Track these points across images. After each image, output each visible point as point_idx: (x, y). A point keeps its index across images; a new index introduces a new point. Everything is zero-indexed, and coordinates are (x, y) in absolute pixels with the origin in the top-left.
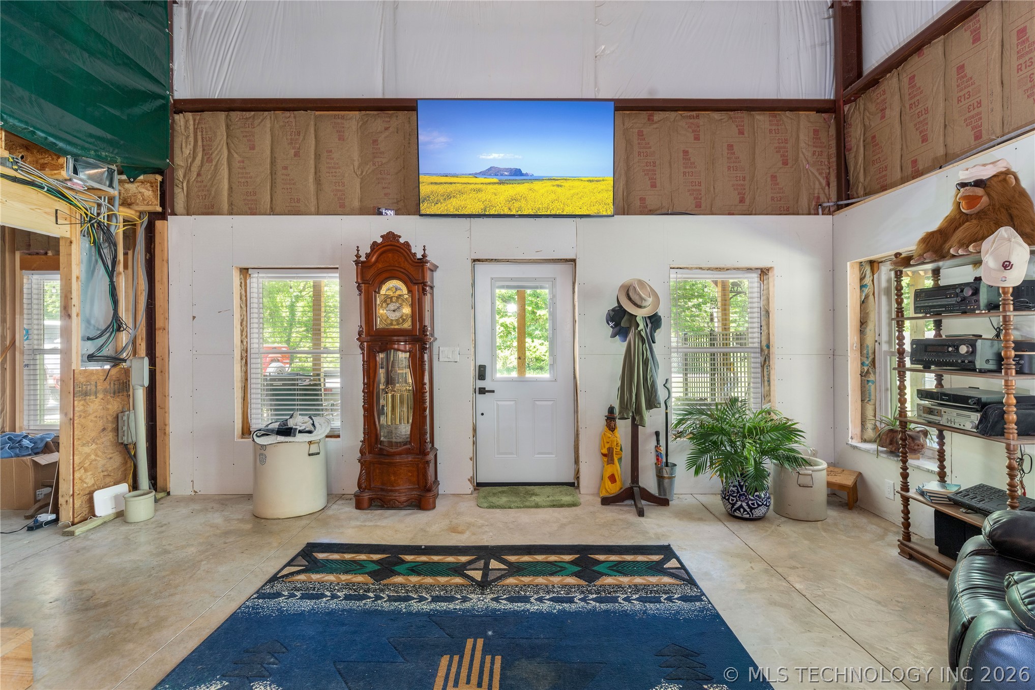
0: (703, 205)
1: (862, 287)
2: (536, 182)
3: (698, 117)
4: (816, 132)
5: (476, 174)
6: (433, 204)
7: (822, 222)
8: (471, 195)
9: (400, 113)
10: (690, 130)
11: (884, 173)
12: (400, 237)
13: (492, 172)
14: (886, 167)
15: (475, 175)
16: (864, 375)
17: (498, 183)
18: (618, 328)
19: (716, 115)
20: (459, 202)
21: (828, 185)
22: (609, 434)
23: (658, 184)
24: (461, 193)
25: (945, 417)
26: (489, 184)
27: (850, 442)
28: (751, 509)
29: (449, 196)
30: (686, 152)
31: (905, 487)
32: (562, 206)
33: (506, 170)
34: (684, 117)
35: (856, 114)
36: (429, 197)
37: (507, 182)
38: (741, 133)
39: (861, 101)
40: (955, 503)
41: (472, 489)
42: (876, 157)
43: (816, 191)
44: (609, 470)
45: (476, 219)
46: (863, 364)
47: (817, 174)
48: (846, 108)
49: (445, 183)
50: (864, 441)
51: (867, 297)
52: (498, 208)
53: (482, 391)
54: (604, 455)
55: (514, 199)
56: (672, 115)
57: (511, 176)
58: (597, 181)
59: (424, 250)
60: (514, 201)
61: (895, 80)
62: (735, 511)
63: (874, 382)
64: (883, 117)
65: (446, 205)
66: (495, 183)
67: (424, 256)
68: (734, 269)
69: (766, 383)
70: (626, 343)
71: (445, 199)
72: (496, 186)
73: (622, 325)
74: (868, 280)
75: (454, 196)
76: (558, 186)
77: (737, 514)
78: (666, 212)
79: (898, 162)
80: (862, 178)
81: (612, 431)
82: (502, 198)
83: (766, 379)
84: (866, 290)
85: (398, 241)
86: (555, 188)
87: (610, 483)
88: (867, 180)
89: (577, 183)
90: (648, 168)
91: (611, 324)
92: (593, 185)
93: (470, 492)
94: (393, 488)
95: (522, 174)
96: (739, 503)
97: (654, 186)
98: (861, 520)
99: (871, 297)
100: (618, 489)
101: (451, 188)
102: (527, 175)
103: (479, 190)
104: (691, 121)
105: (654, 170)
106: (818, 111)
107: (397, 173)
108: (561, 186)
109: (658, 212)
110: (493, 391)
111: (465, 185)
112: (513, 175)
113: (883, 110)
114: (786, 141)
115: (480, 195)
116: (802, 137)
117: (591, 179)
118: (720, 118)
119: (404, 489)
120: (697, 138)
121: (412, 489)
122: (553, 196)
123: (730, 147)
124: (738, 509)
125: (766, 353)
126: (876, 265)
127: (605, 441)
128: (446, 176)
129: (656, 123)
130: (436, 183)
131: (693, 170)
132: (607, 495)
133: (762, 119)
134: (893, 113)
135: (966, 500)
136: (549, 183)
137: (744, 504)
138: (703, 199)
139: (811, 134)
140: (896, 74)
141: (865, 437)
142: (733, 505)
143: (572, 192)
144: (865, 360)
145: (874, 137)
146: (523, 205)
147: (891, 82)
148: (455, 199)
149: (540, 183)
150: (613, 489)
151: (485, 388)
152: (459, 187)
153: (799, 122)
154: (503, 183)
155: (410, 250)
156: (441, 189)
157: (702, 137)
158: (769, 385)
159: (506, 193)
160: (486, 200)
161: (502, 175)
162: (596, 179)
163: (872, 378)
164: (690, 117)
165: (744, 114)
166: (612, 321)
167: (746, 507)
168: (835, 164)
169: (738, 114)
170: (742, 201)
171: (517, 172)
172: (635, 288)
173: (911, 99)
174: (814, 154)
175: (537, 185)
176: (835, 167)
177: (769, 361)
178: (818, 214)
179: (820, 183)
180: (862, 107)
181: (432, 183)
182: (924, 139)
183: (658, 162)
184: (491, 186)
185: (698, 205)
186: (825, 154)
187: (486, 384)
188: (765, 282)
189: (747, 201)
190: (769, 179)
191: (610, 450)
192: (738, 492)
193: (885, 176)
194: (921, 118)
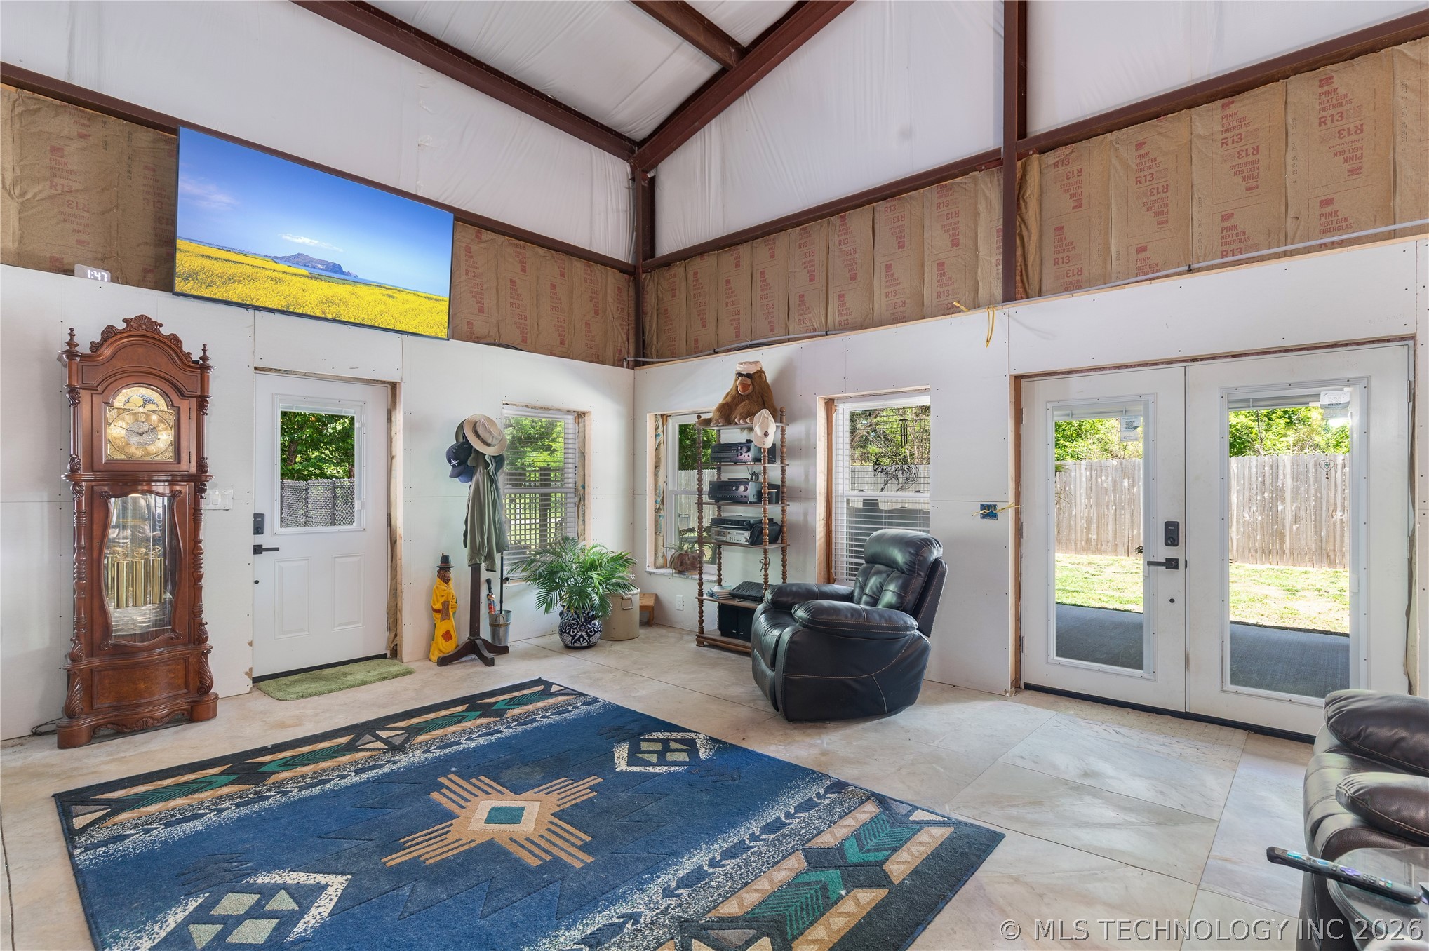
0: (529, 341)
1: (656, 435)
2: (361, 286)
3: (524, 247)
4: (619, 289)
5: (276, 258)
6: (204, 286)
7: (625, 374)
8: (267, 285)
9: (111, 119)
10: (517, 259)
11: (674, 343)
12: (161, 325)
13: (298, 260)
14: (675, 338)
15: (275, 260)
16: (657, 511)
17: (308, 277)
18: (462, 467)
19: (541, 251)
20: (247, 291)
21: (628, 340)
22: (443, 586)
23: (486, 310)
24: (251, 279)
25: (729, 536)
26: (296, 275)
27: (648, 569)
28: (590, 636)
29: (231, 280)
30: (513, 282)
31: (701, 593)
32: (393, 321)
33: (321, 262)
34: (511, 244)
35: (651, 284)
36: (196, 274)
37: (320, 277)
38: (562, 275)
39: (655, 274)
40: (733, 595)
41: (251, 685)
42: (668, 327)
43: (619, 345)
44: (442, 627)
45: (263, 313)
46: (656, 502)
47: (620, 329)
48: (644, 275)
49: (226, 261)
50: (656, 567)
51: (659, 444)
52: (306, 308)
53: (258, 550)
54: (437, 611)
55: (329, 302)
56: (501, 238)
57: (327, 271)
58: (436, 300)
59: (204, 350)
60: (330, 304)
61: (682, 269)
62: (575, 642)
63: (663, 517)
64: (674, 296)
65: (226, 291)
66: (303, 276)
67: (204, 358)
68: (556, 410)
69: (581, 522)
70: (473, 483)
71: (224, 282)
72: (306, 280)
73: (469, 463)
74: (660, 430)
75: (239, 281)
76: (389, 296)
77: (577, 644)
78: (493, 341)
79: (684, 336)
80: (655, 343)
81: (447, 583)
82: (313, 297)
83: (581, 518)
84: (659, 439)
85: (159, 333)
86: (385, 297)
87: (444, 641)
88: (660, 344)
89: (411, 298)
90: (475, 290)
91: (454, 462)
92: (431, 304)
93: (248, 689)
94: (142, 701)
95: (342, 272)
96: (580, 633)
97: (481, 311)
98: (662, 631)
99: (662, 445)
100: (454, 646)
101: (235, 269)
102: (348, 274)
103: (280, 281)
104: (519, 250)
105: (481, 294)
106: (621, 271)
107: (103, 213)
108: (393, 297)
109: (485, 340)
110: (277, 549)
111: (257, 270)
112: (330, 271)
113: (674, 290)
114: (597, 293)
115: (280, 287)
116: (609, 291)
117: (429, 296)
118: (544, 255)
119: (161, 700)
120: (523, 270)
121: (175, 697)
122: (381, 308)
123: (553, 286)
124: (578, 639)
125: (582, 493)
126: (665, 417)
127: (438, 594)
128: (227, 251)
129: (484, 242)
130: (210, 257)
131: (520, 302)
132: (442, 655)
133: (579, 265)
134: (681, 295)
135: (740, 592)
136: (378, 291)
137: (584, 634)
138: (529, 334)
139: (616, 291)
140: (683, 264)
141: (657, 564)
142: (574, 636)
143: (407, 306)
144: (657, 498)
145: (666, 310)
146: (342, 311)
147: (678, 270)
148: (241, 286)
149: (367, 288)
150: (449, 648)
151: (261, 546)
152: (249, 270)
153: (607, 277)
154: (315, 278)
155: (180, 349)
156: (218, 267)
157: (528, 269)
158: (584, 524)
159: (320, 292)
160: (289, 296)
161: (314, 267)
162: (435, 297)
163: (662, 513)
164: (517, 246)
165: (565, 257)
166: (456, 459)
167: (585, 636)
168: (633, 323)
169: (560, 255)
170: (562, 343)
171: (336, 269)
172: (484, 425)
173: (695, 290)
174: (618, 310)
175: (362, 290)
176: (633, 326)
177: (584, 501)
178: (622, 366)
179: (622, 338)
180: (656, 281)
181: (203, 256)
182: (704, 326)
183: (485, 286)
184: (298, 278)
185: (524, 341)
186: (626, 312)
187: (265, 540)
188: (580, 425)
189: (566, 345)
190: (584, 326)
191: (446, 604)
192: (578, 623)
193: (674, 345)
194: (702, 308)
